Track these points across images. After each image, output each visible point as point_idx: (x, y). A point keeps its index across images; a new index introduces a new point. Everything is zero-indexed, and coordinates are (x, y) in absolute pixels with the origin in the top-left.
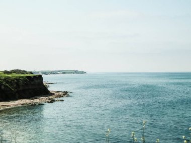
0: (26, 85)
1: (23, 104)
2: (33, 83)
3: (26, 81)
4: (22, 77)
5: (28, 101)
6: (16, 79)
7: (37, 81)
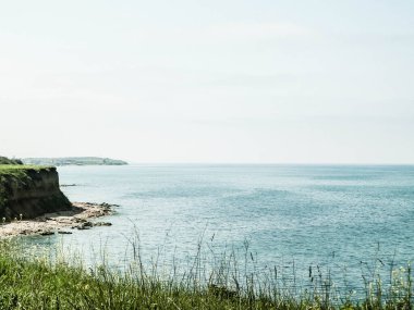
0: (26, 188)
1: (24, 232)
2: (38, 184)
3: (25, 179)
4: (17, 171)
5: (33, 226)
6: (5, 176)
7: (47, 181)
